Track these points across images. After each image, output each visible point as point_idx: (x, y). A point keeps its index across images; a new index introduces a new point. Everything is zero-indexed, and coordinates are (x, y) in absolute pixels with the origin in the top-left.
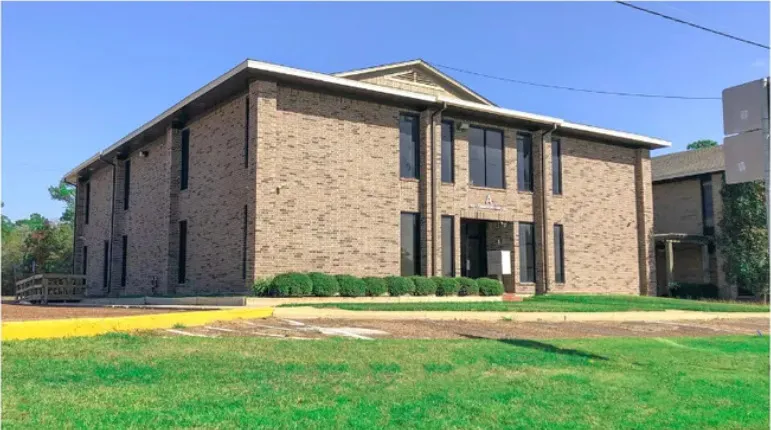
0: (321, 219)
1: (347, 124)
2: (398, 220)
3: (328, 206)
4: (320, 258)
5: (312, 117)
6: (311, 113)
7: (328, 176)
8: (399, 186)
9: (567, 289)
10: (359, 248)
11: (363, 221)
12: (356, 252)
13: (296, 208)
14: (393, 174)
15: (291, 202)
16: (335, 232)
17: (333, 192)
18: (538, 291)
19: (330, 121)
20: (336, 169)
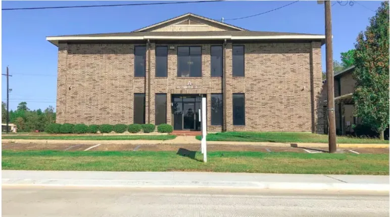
0: (90, 99)
1: (104, 56)
2: (132, 97)
3: (94, 94)
4: (91, 117)
5: (87, 55)
6: (86, 54)
7: (94, 80)
8: (133, 81)
9: (246, 129)
10: (110, 111)
11: (113, 99)
12: (108, 113)
13: (78, 96)
14: (130, 76)
15: (76, 93)
16: (97, 105)
17: (96, 87)
18: (223, 130)
19: (96, 55)
20: (98, 77)
